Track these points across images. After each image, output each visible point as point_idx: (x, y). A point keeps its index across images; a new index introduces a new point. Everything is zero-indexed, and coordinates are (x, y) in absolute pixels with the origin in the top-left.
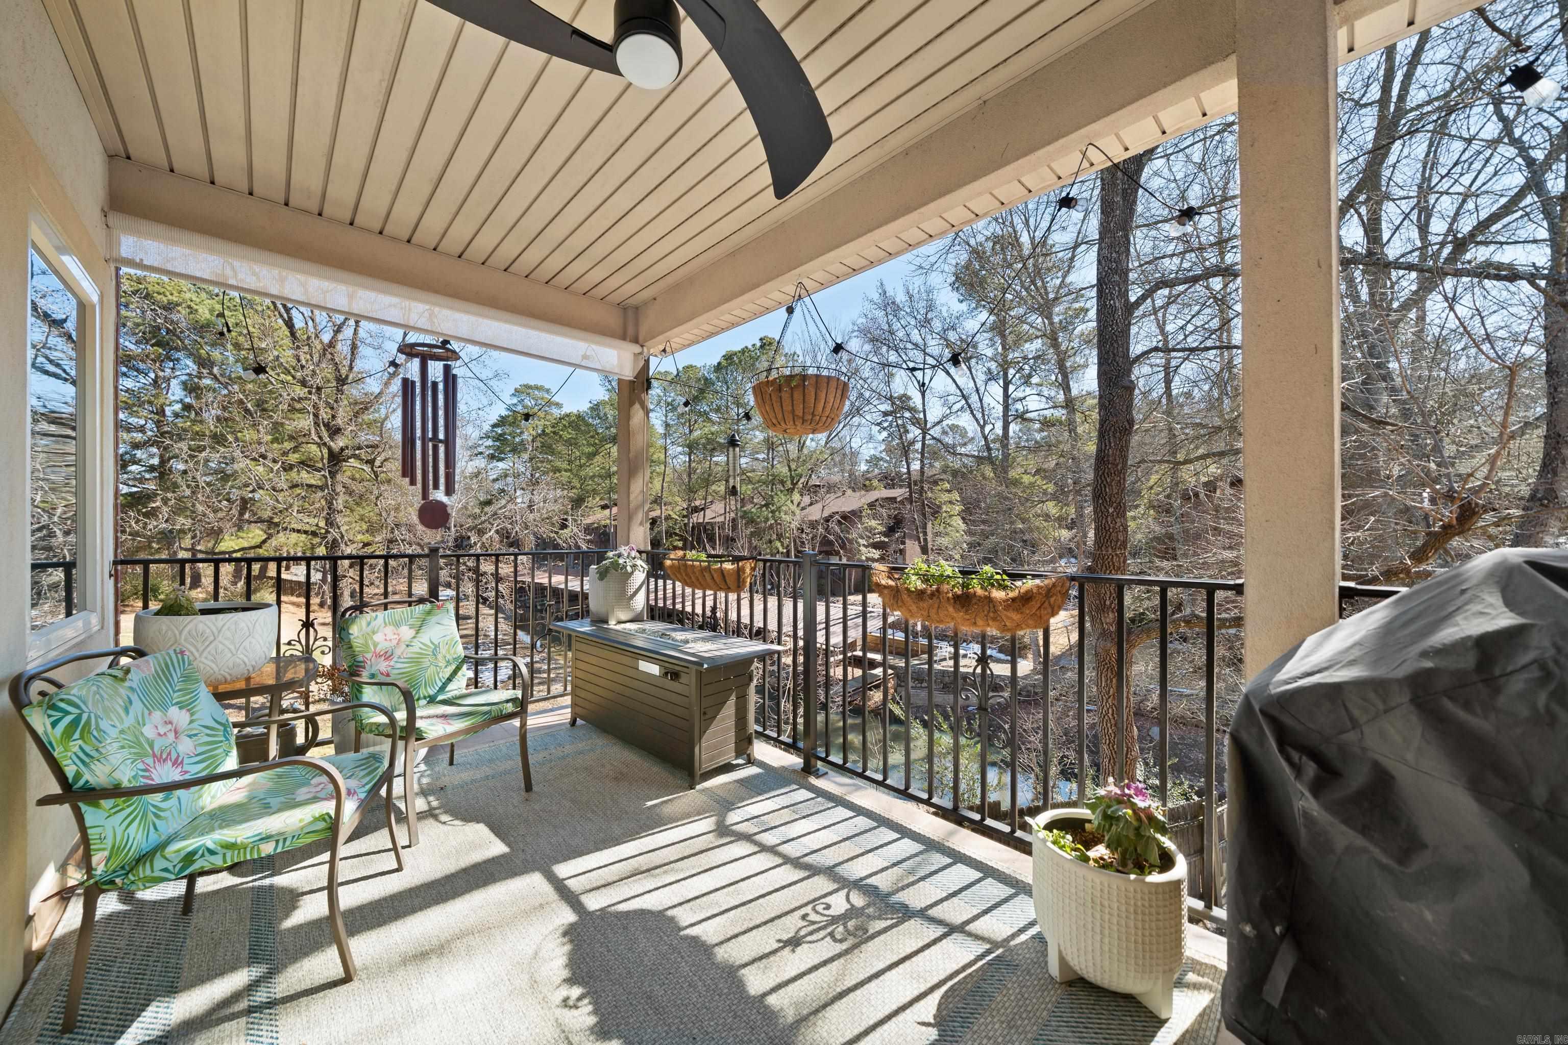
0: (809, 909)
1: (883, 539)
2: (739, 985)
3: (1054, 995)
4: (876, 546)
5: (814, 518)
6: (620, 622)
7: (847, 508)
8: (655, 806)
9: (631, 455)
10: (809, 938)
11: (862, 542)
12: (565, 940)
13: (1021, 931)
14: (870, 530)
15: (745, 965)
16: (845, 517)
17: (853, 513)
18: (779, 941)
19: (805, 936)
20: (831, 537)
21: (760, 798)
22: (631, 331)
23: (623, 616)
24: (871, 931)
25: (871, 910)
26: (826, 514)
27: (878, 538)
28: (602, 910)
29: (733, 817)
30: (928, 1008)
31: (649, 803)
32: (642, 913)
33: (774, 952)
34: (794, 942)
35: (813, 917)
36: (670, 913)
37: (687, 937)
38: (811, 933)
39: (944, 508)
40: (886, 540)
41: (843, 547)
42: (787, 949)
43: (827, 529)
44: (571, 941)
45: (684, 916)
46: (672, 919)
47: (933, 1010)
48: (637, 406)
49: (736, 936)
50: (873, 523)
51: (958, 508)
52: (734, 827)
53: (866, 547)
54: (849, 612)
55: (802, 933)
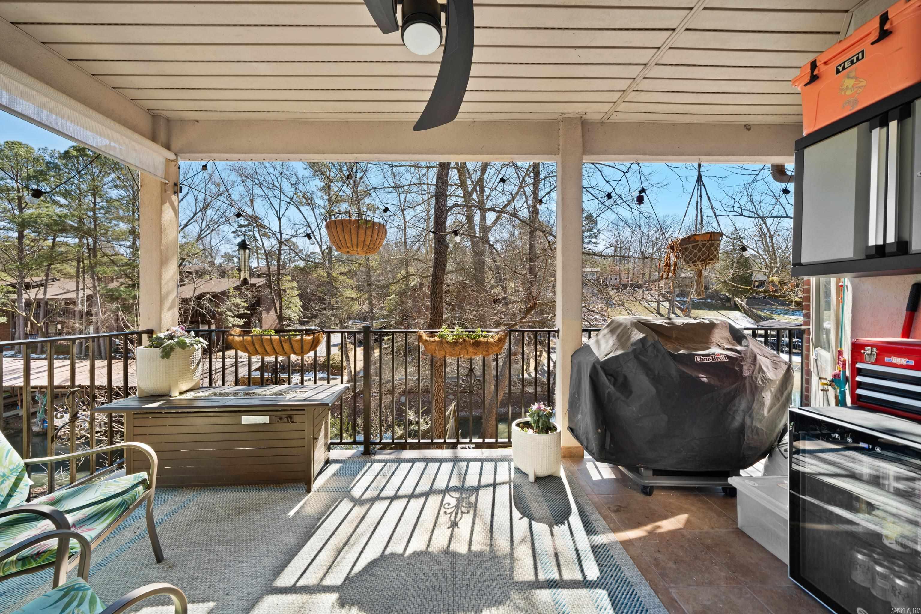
0: (443, 510)
1: (246, 311)
2: (457, 555)
3: (536, 487)
4: (240, 316)
5: (188, 297)
6: (181, 393)
7: (217, 289)
8: (298, 512)
9: (162, 247)
10: (457, 519)
11: (230, 314)
12: (347, 607)
13: (510, 474)
14: (237, 305)
15: (449, 546)
16: (215, 295)
17: (223, 293)
18: (448, 528)
19: (455, 519)
20: (204, 311)
21: (358, 478)
22: (162, 136)
23: (184, 387)
24: (473, 502)
25: (464, 495)
26: (197, 294)
27: (242, 311)
28: (347, 578)
29: (356, 492)
30: (516, 514)
31: (292, 513)
32: (373, 564)
33: (452, 533)
34: (454, 525)
35: (449, 511)
36: (387, 552)
37: (410, 556)
38: (456, 517)
39: (288, 292)
40: (249, 312)
41: (214, 317)
42: (455, 529)
43: (199, 305)
44: (353, 605)
45: (397, 547)
46: (392, 554)
47: (518, 513)
48: (167, 205)
49: (430, 540)
50: (238, 301)
51: (296, 292)
52: (364, 497)
53: (233, 317)
54: (227, 364)
55: (453, 519)
